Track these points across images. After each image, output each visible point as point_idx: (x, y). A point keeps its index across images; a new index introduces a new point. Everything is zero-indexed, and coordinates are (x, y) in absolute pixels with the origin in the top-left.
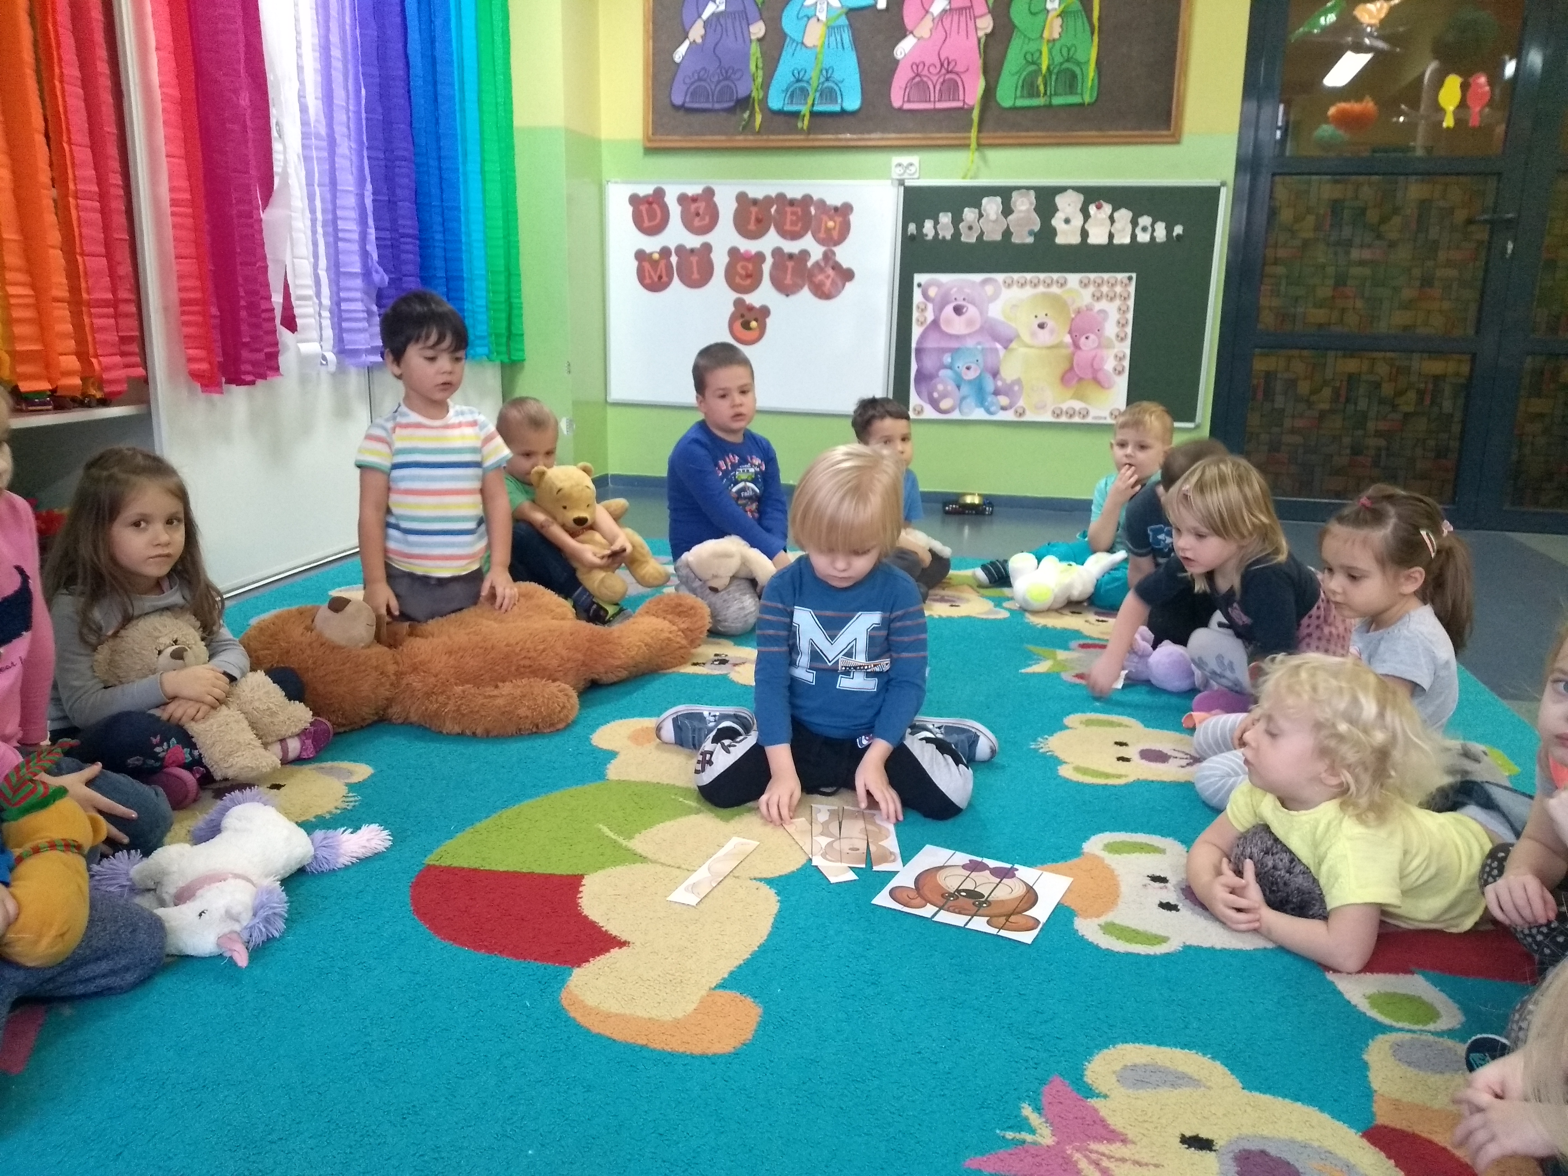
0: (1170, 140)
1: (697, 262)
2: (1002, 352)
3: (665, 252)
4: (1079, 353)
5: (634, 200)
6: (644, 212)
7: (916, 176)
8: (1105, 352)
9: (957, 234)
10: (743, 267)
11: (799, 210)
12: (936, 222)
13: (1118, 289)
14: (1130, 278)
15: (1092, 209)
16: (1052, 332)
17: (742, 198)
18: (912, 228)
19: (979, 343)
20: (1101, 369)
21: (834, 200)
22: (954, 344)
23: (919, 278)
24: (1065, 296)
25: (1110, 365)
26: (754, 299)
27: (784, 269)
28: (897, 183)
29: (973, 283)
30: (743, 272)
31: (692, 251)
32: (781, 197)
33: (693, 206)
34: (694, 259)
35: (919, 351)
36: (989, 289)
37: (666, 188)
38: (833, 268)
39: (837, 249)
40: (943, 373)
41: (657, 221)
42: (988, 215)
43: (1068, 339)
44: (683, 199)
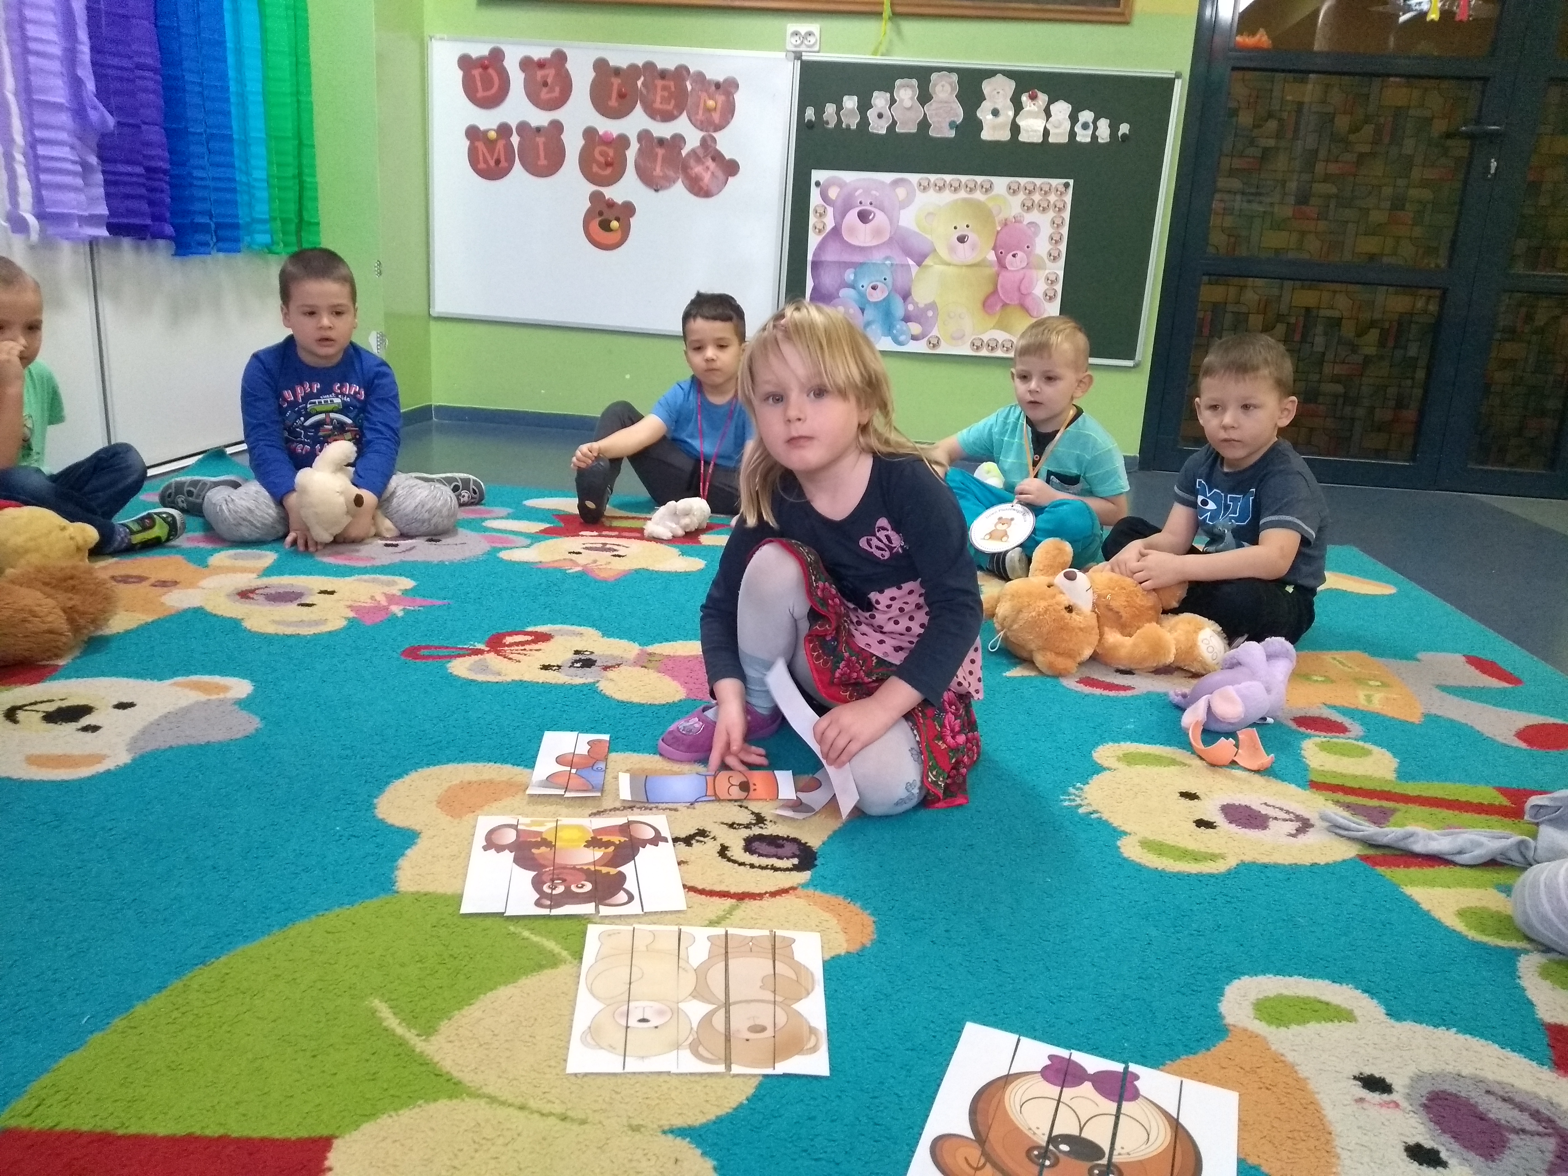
0: (1118, 19)
1: (545, 144)
2: (915, 269)
3: (504, 130)
4: (1004, 273)
5: (465, 62)
6: (478, 78)
7: (817, 48)
8: (1034, 273)
9: (864, 122)
10: (602, 154)
11: (672, 84)
12: (840, 107)
13: (1052, 198)
14: (1066, 185)
15: (1024, 98)
16: (974, 248)
17: (601, 65)
18: (810, 113)
19: (887, 258)
20: (1029, 294)
21: (715, 74)
22: (857, 258)
23: (818, 175)
24: (990, 205)
25: (1039, 289)
26: (616, 193)
27: (654, 158)
28: (792, 55)
29: (883, 183)
30: (602, 160)
31: (538, 130)
32: (650, 66)
33: (540, 74)
34: (540, 140)
35: (815, 264)
36: (901, 192)
37: (505, 48)
38: (713, 159)
39: (716, 135)
40: (844, 292)
41: (494, 90)
42: (902, 101)
43: (992, 256)
44: (526, 64)
